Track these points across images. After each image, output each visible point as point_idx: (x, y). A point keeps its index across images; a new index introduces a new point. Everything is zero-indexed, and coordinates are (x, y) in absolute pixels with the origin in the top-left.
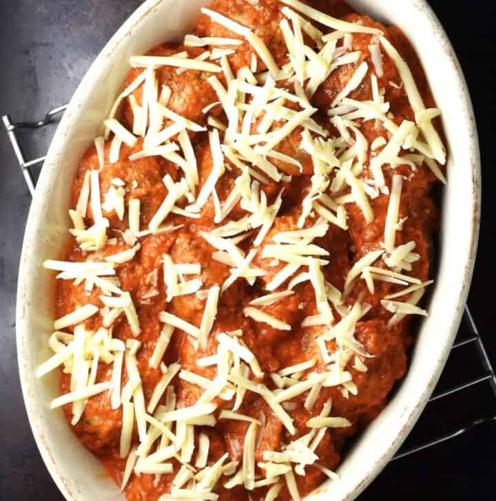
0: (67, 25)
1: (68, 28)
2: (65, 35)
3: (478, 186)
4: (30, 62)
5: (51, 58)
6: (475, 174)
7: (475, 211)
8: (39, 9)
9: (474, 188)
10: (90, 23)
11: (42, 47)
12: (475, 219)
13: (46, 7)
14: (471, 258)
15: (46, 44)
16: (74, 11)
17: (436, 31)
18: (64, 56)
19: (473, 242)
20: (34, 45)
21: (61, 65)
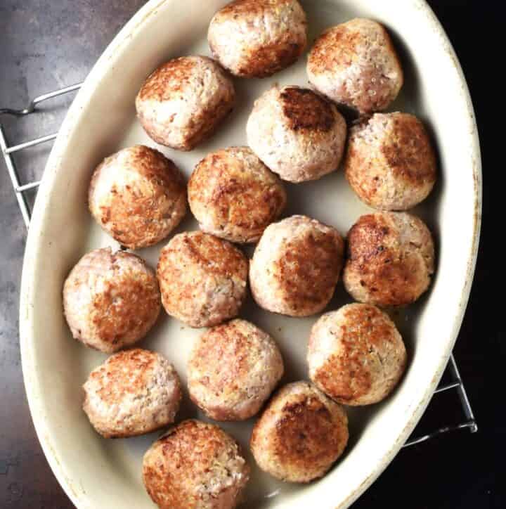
0: (59, 37)
1: (60, 40)
2: (57, 46)
3: (478, 182)
4: (22, 72)
5: (42, 69)
6: (476, 170)
7: (476, 208)
8: (31, 21)
9: (475, 185)
10: (81, 35)
11: (33, 58)
12: (476, 215)
13: (38, 19)
14: (473, 254)
15: (38, 56)
16: (67, 23)
17: (436, 29)
18: (55, 67)
19: (475, 238)
20: (26, 56)
21: (52, 76)
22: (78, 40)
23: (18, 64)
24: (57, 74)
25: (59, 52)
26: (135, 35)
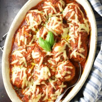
0: (15, 3)
5: (11, 9)
6: (96, 35)
11: (9, 7)
22: (18, 3)
23: (6, 8)
24: (14, 10)
25: (15, 5)
26: (28, 5)
